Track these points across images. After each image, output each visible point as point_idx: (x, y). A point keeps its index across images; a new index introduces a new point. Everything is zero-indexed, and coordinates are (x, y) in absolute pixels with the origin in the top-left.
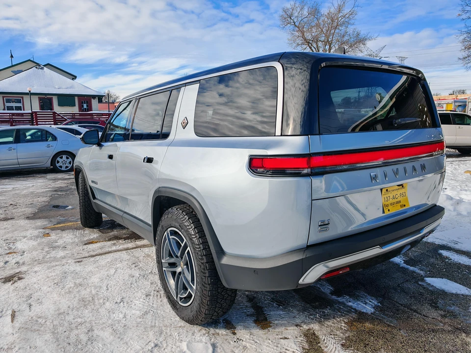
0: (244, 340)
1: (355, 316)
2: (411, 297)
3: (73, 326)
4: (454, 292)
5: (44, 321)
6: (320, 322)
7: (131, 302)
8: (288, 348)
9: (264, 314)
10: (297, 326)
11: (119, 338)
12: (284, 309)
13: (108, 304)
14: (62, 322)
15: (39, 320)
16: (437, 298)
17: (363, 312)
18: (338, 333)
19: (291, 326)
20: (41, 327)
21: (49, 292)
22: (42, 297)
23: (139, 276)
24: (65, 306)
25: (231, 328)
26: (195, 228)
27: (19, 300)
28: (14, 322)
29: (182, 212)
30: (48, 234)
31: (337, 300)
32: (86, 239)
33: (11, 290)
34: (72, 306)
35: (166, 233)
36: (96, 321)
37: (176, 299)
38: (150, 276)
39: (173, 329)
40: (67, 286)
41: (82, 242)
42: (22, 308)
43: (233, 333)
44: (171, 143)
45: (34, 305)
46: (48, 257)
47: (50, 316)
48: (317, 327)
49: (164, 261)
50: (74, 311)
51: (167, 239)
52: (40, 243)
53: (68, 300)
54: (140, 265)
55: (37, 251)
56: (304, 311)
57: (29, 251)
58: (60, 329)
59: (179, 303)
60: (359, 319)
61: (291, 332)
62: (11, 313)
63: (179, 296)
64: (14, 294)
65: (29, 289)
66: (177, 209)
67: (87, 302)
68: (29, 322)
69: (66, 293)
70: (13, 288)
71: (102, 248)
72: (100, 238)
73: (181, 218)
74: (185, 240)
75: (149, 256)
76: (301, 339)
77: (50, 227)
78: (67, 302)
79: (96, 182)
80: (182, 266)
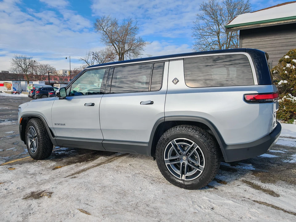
0: (225, 190)
1: (251, 172)
2: (260, 161)
3: (134, 206)
4: (271, 157)
5: (112, 208)
6: (243, 177)
7: (147, 188)
8: (245, 188)
9: (217, 179)
10: (236, 180)
11: (168, 204)
12: (222, 175)
13: (136, 192)
14: (123, 206)
16: (268, 159)
17: (252, 170)
18: (254, 179)
21: (89, 195)
22: (88, 198)
23: (131, 176)
24: (113, 198)
25: (212, 187)
26: (202, 135)
27: (74, 203)
28: (92, 214)
29: (189, 128)
30: (11, 168)
31: (237, 168)
32: (49, 166)
33: (57, 200)
34: (118, 198)
35: (171, 142)
36: (144, 201)
37: (180, 178)
38: (137, 175)
39: (188, 194)
40: (96, 189)
41: (49, 168)
42: (83, 206)
43: (216, 189)
44: (167, 92)
45: (90, 203)
46: (39, 180)
47: (111, 205)
48: (244, 179)
49: (168, 159)
50: (122, 200)
51: (172, 146)
52: (16, 174)
53: (110, 195)
54: (122, 171)
55: (21, 178)
56: (231, 174)
57: (13, 180)
58: (129, 209)
59: (185, 180)
60: (254, 172)
61: (237, 182)
62: (79, 211)
63: (185, 176)
64: (64, 201)
65: (72, 196)
66: (182, 127)
67: (123, 193)
68: (103, 211)
69: (102, 192)
70: (55, 198)
71: (72, 169)
72: (59, 164)
73: (191, 131)
74: (194, 143)
75: (119, 166)
76: (245, 184)
77: (5, 164)
78: (111, 196)
79: (62, 124)
80: (184, 159)
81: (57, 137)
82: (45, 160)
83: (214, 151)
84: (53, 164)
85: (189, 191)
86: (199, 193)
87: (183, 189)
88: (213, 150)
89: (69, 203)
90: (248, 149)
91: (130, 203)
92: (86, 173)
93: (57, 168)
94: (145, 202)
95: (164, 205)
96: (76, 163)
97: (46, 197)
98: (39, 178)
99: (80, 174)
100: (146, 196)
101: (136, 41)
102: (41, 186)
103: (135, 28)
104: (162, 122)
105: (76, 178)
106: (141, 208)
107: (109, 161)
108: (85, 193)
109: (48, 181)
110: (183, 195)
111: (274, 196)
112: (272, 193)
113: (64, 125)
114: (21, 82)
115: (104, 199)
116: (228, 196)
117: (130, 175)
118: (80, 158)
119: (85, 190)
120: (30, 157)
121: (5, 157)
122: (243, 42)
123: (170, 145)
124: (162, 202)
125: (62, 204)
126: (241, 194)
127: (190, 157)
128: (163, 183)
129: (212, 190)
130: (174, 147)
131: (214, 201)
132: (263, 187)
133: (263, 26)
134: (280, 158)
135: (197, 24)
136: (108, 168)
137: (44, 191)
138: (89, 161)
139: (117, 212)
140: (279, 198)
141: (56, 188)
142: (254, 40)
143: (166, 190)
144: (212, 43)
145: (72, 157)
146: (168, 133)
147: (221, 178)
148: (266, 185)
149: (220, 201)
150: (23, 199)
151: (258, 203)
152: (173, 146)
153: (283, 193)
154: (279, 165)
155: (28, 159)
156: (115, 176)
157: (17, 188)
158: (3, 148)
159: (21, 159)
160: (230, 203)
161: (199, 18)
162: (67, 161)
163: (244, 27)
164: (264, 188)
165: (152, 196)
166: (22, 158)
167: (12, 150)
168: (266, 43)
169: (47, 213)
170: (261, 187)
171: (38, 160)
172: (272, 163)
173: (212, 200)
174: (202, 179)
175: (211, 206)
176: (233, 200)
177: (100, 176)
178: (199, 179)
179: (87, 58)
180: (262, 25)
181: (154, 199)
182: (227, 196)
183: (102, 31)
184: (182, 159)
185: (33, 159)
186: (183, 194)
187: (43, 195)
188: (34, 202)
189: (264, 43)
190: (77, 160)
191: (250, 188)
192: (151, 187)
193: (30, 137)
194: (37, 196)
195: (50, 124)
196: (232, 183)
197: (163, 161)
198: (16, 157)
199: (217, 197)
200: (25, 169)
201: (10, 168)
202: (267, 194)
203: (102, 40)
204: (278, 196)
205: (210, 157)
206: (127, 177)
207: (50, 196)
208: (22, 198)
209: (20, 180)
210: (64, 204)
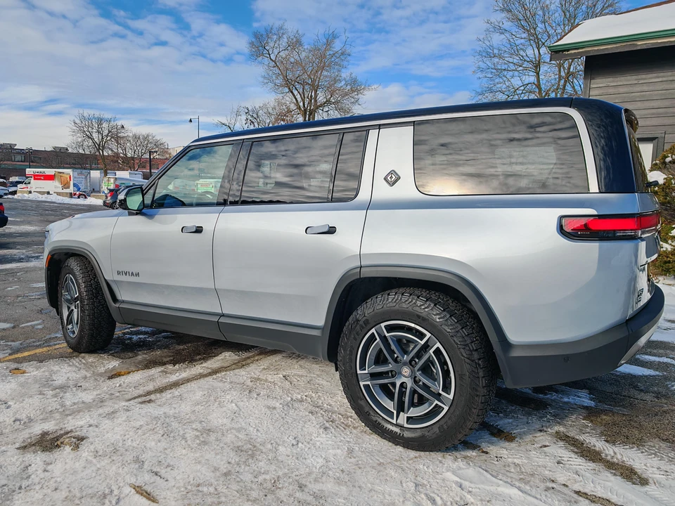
0: (506, 457)
1: (584, 411)
2: (611, 384)
3: (269, 485)
4: (641, 374)
5: (212, 489)
6: (560, 424)
7: (311, 440)
8: (561, 455)
9: (493, 425)
10: (541, 431)
11: (354, 486)
12: (506, 416)
13: (281, 449)
14: (241, 484)
15: (200, 488)
16: (632, 380)
17: (587, 407)
18: (588, 430)
19: (536, 432)
20: (219, 498)
21: (166, 449)
22: (162, 457)
23: (281, 406)
24: (222, 463)
25: (474, 447)
26: (450, 316)
27: (126, 469)
28: (160, 501)
29: (418, 297)
30: (18, 369)
31: (548, 398)
32: (102, 370)
33: (90, 458)
34: (233, 462)
35: (373, 330)
36: (294, 474)
37: (394, 422)
38: (296, 405)
39: (410, 462)
40: (187, 435)
41: (101, 375)
42: (145, 479)
43: (483, 452)
44: (369, 206)
45: (163, 472)
46: (68, 403)
47: (213, 480)
48: (562, 429)
49: (366, 372)
50: (243, 467)
51: (376, 339)
52: (22, 385)
53: (217, 454)
54: (262, 393)
55: (31, 397)
56: (530, 414)
57: (13, 399)
58: (254, 494)
59: (406, 425)
60: (590, 413)
61: (543, 438)
62: (133, 491)
63: (406, 415)
64: (106, 461)
65: (126, 450)
66: (403, 294)
67: (249, 451)
68: (189, 495)
69: (199, 445)
70: (87, 453)
71: (152, 379)
72: (126, 366)
73: (421, 305)
74: (428, 335)
75: (258, 379)
76: (561, 443)
77: (7, 358)
78: (218, 457)
79: (132, 274)
80: (405, 374)
81: (123, 302)
82: (96, 355)
83: (479, 359)
84: (113, 364)
85: (412, 453)
86: (438, 462)
87: (400, 449)
88: (476, 356)
89: (114, 468)
90: (566, 358)
91: (261, 479)
92: (176, 392)
93: (119, 375)
94: (297, 478)
95: (344, 488)
96: (164, 364)
97: (68, 449)
98: (69, 399)
99: (164, 394)
100: (304, 460)
101: (343, 83)
102: (70, 418)
103: (342, 54)
104: (354, 279)
105: (152, 404)
106: (282, 494)
107: (240, 364)
108: (159, 444)
109: (88, 407)
110: (398, 464)
111: (634, 483)
112: (629, 474)
113: (138, 275)
114: (91, 171)
115: (199, 462)
116: (512, 475)
117: (278, 405)
118: (178, 353)
119: (160, 435)
120: (65, 345)
121: (12, 343)
122: (592, 86)
123: (372, 338)
124: (338, 481)
125: (99, 469)
126: (547, 472)
127: (418, 370)
128: (355, 428)
129: (474, 454)
130: (381, 343)
131: (472, 485)
132: (606, 455)
133: (645, 47)
134: (666, 378)
135: (488, 44)
136: (231, 383)
137: (67, 433)
138: (196, 361)
139: (223, 499)
140: (647, 488)
141: (97, 426)
142: (620, 81)
143: (357, 449)
144: (522, 88)
145: (160, 348)
146: (369, 306)
147: (503, 423)
148: (616, 450)
149: (487, 488)
150: (18, 449)
151: (587, 498)
152: (378, 339)
153: (658, 476)
154: (658, 395)
155: (61, 350)
156: (241, 404)
157: (13, 419)
158: (16, 321)
159: (45, 349)
160: (513, 496)
161: (490, 30)
162: (145, 359)
163: (596, 48)
164: (609, 458)
165: (318, 463)
166: (48, 346)
167: (33, 326)
168: (651, 88)
169: (56, 489)
170: (603, 455)
171: (81, 353)
172: (642, 391)
173: (466, 484)
174: (445, 427)
175: (461, 498)
176: (522, 485)
177: (207, 402)
178: (439, 428)
179: (233, 121)
180: (641, 44)
181: (321, 470)
182: (508, 474)
183: (266, 61)
184: (400, 373)
185: (70, 350)
186: (396, 460)
187: (62, 443)
188: (37, 459)
189: (645, 88)
190: (170, 356)
191: (573, 455)
192: (323, 439)
193: (68, 301)
194: (49, 443)
195: (108, 273)
196: (529, 438)
197: (354, 375)
198: (35, 344)
199: (483, 474)
200: (47, 374)
201: (16, 369)
202: (615, 475)
203: (266, 81)
204: (644, 482)
205: (468, 374)
206: (269, 407)
207: (76, 447)
208: (17, 445)
209: (27, 400)
210: (101, 471)
